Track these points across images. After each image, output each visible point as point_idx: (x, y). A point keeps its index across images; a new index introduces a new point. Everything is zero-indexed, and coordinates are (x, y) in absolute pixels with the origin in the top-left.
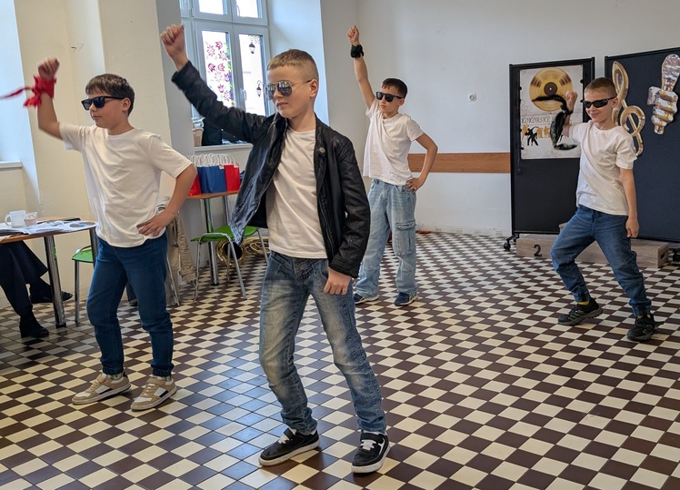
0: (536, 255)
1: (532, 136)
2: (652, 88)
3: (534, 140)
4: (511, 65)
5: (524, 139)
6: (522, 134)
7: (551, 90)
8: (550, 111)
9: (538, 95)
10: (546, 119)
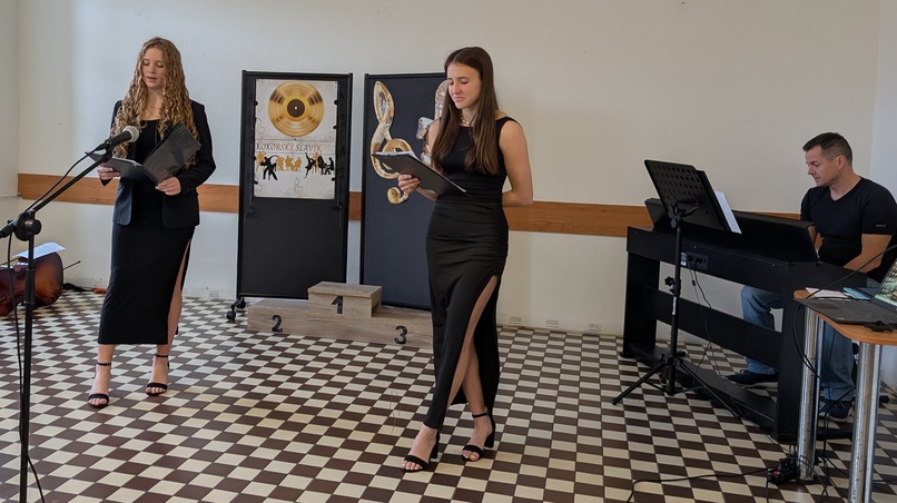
0: (274, 329)
1: (270, 167)
2: (423, 119)
3: (271, 172)
4: (244, 71)
5: (259, 170)
6: (256, 163)
7: (296, 109)
8: (294, 137)
9: (279, 114)
10: (289, 147)
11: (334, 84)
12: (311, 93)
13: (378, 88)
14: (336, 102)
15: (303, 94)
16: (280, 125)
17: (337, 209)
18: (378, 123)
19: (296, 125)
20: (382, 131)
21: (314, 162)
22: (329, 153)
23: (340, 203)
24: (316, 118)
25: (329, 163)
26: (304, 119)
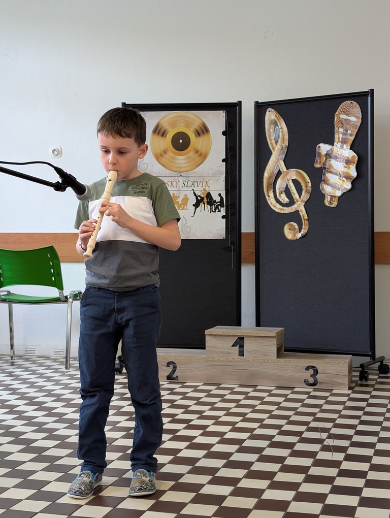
0: (169, 378)
2: (321, 145)
7: (181, 143)
8: (180, 173)
9: (163, 148)
10: (175, 184)
11: (221, 115)
12: (196, 125)
13: (271, 115)
14: (224, 133)
15: (188, 125)
16: (164, 160)
17: (228, 249)
18: (271, 154)
19: (181, 159)
20: (276, 162)
21: (202, 199)
22: (218, 189)
23: (232, 243)
24: (203, 151)
25: (218, 199)
26: (190, 152)
